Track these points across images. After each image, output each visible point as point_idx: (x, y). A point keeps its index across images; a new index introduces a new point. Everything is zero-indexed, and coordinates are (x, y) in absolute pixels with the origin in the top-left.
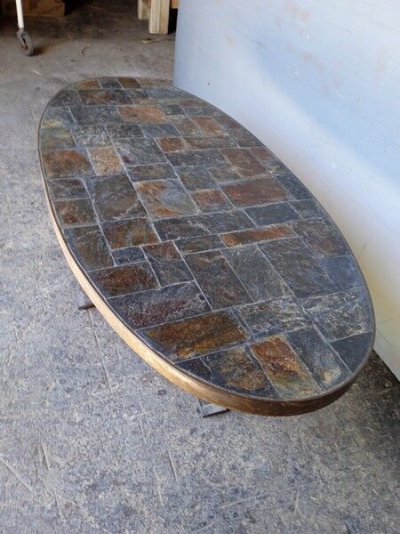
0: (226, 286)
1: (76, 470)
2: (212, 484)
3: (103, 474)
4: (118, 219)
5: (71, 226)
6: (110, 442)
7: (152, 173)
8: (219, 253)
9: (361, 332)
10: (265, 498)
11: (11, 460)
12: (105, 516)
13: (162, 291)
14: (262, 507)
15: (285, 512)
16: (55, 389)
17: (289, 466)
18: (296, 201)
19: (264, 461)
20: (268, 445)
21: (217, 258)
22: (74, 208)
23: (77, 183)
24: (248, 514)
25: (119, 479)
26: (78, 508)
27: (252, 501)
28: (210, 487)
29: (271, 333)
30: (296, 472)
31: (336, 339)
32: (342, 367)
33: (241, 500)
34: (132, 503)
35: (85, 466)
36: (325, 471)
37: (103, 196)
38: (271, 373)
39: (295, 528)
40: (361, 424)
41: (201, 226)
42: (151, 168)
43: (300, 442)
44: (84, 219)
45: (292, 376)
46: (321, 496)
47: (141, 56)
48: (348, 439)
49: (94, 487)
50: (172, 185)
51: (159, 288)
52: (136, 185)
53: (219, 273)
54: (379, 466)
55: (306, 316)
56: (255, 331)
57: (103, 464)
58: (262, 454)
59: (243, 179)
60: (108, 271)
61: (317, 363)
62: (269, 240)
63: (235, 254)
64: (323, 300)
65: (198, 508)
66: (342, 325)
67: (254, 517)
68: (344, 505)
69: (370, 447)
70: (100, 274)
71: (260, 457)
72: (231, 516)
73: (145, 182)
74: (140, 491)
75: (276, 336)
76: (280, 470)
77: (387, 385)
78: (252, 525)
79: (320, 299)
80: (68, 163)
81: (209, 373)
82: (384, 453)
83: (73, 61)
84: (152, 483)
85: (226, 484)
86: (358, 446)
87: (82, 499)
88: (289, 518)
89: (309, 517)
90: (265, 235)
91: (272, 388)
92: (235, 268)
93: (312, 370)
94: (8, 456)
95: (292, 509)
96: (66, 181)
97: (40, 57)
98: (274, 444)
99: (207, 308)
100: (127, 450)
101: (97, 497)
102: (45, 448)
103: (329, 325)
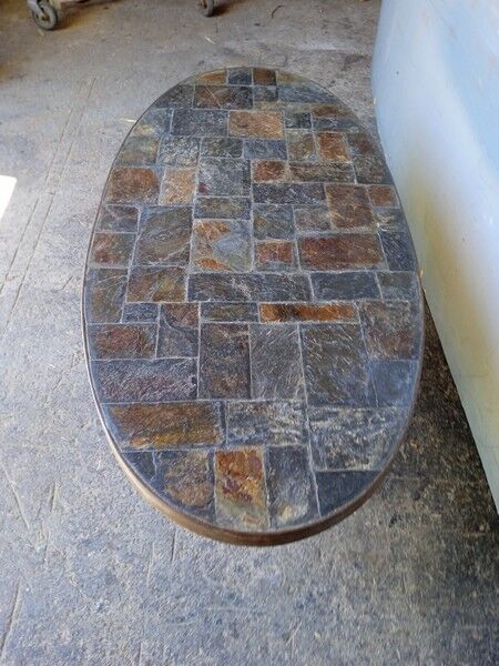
0: (230, 372)
1: (77, 520)
2: (209, 580)
3: (101, 533)
4: (153, 264)
5: (99, 266)
6: (121, 501)
7: (223, 208)
8: (246, 328)
9: (365, 467)
10: (260, 614)
11: (22, 492)
12: (86, 577)
13: (155, 364)
14: (252, 623)
15: (275, 639)
16: (89, 429)
17: (305, 589)
18: (388, 271)
19: (277, 572)
20: (291, 556)
21: (240, 333)
22: (113, 244)
23: (132, 211)
24: (233, 625)
25: (115, 542)
26: (65, 559)
27: (245, 613)
28: (205, 582)
29: (249, 442)
30: (310, 597)
31: (326, 469)
32: (313, 506)
33: (233, 607)
34: (118, 573)
35: (87, 518)
36: (347, 609)
37: (153, 232)
38: (221, 491)
39: (280, 660)
40: (420, 566)
41: (244, 288)
42: (226, 202)
43: (331, 564)
44: (117, 259)
45: (244, 500)
46: (328, 635)
47: (347, 19)
48: (394, 580)
49: (87, 542)
50: (239, 229)
51: (154, 358)
52: (197, 223)
53: (232, 354)
54: (418, 624)
55: (304, 432)
56: (231, 436)
57: (106, 522)
58: (278, 564)
59: (335, 230)
60: (110, 327)
61: (284, 493)
62: (318, 322)
63: (265, 332)
64: (340, 415)
65: (183, 600)
66: (345, 452)
67: (239, 631)
68: (352, 655)
69: (417, 598)
70: (99, 330)
71: (275, 567)
72: (214, 621)
73: (208, 220)
74: (131, 561)
75: (253, 447)
76: (292, 589)
77: (482, 528)
78: (233, 640)
79: (336, 413)
80: (136, 185)
81: (152, 473)
82: (433, 611)
83: (257, 25)
84: (147, 558)
85: (224, 584)
86: (404, 591)
87: (71, 552)
88: (278, 646)
89: (302, 653)
90: (316, 313)
91: (213, 508)
92: (253, 351)
93: (272, 500)
94: (20, 487)
95: (286, 637)
96: (122, 209)
97: (219, 18)
98: (298, 557)
99: (193, 395)
100: (135, 515)
101: (86, 555)
102: (57, 488)
103: (328, 450)
